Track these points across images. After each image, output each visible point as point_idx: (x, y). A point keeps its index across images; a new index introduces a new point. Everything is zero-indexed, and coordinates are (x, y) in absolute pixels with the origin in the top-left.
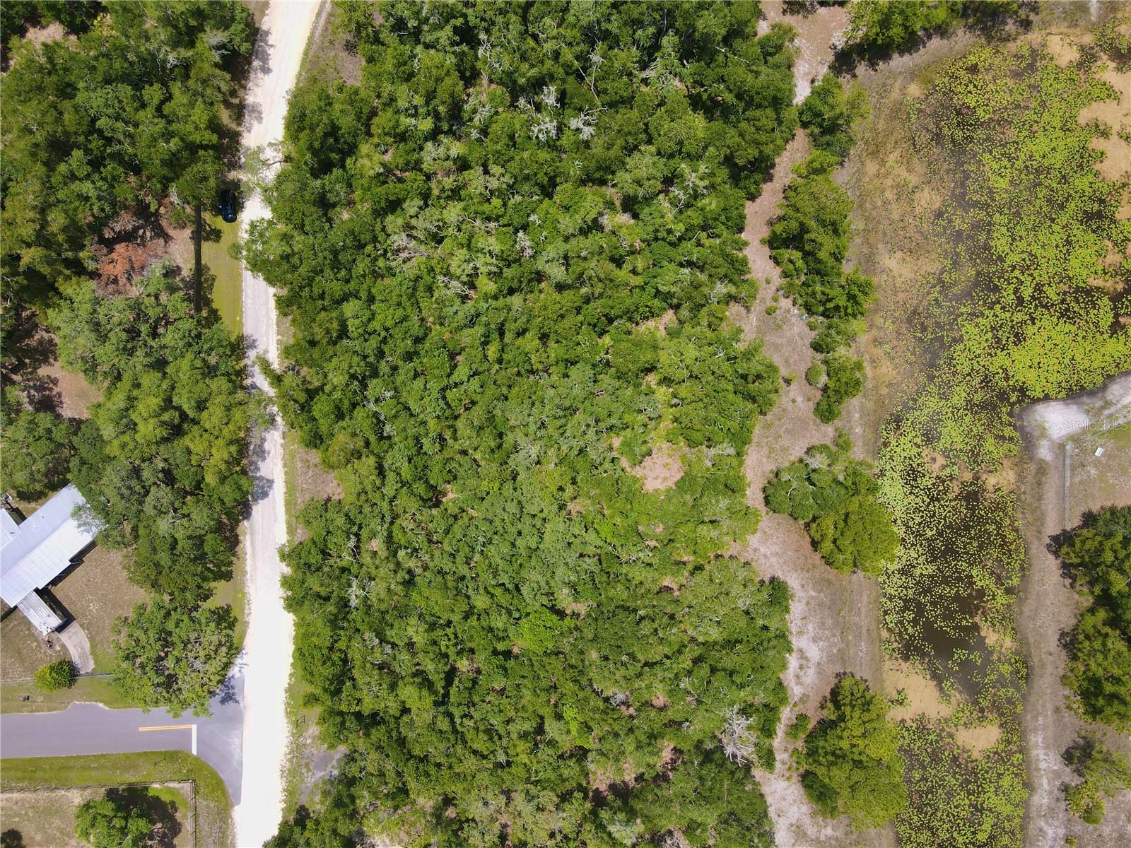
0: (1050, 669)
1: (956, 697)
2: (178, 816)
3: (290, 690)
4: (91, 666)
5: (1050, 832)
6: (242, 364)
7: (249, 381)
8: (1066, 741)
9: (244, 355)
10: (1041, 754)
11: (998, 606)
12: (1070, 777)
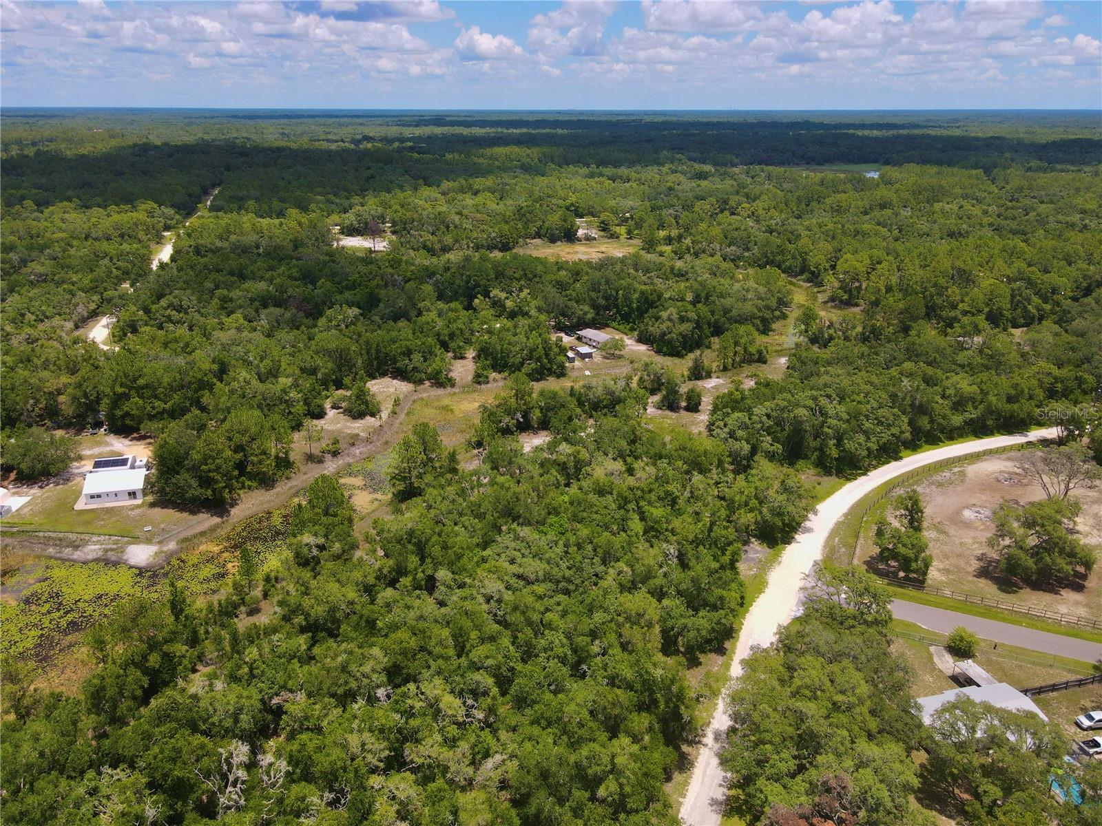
0: (289, 485)
1: (346, 494)
2: (865, 567)
3: (761, 591)
4: (932, 649)
5: (358, 451)
6: (733, 792)
7: (729, 775)
8: (314, 465)
9: (728, 799)
10: (331, 469)
11: (283, 511)
12: (328, 456)
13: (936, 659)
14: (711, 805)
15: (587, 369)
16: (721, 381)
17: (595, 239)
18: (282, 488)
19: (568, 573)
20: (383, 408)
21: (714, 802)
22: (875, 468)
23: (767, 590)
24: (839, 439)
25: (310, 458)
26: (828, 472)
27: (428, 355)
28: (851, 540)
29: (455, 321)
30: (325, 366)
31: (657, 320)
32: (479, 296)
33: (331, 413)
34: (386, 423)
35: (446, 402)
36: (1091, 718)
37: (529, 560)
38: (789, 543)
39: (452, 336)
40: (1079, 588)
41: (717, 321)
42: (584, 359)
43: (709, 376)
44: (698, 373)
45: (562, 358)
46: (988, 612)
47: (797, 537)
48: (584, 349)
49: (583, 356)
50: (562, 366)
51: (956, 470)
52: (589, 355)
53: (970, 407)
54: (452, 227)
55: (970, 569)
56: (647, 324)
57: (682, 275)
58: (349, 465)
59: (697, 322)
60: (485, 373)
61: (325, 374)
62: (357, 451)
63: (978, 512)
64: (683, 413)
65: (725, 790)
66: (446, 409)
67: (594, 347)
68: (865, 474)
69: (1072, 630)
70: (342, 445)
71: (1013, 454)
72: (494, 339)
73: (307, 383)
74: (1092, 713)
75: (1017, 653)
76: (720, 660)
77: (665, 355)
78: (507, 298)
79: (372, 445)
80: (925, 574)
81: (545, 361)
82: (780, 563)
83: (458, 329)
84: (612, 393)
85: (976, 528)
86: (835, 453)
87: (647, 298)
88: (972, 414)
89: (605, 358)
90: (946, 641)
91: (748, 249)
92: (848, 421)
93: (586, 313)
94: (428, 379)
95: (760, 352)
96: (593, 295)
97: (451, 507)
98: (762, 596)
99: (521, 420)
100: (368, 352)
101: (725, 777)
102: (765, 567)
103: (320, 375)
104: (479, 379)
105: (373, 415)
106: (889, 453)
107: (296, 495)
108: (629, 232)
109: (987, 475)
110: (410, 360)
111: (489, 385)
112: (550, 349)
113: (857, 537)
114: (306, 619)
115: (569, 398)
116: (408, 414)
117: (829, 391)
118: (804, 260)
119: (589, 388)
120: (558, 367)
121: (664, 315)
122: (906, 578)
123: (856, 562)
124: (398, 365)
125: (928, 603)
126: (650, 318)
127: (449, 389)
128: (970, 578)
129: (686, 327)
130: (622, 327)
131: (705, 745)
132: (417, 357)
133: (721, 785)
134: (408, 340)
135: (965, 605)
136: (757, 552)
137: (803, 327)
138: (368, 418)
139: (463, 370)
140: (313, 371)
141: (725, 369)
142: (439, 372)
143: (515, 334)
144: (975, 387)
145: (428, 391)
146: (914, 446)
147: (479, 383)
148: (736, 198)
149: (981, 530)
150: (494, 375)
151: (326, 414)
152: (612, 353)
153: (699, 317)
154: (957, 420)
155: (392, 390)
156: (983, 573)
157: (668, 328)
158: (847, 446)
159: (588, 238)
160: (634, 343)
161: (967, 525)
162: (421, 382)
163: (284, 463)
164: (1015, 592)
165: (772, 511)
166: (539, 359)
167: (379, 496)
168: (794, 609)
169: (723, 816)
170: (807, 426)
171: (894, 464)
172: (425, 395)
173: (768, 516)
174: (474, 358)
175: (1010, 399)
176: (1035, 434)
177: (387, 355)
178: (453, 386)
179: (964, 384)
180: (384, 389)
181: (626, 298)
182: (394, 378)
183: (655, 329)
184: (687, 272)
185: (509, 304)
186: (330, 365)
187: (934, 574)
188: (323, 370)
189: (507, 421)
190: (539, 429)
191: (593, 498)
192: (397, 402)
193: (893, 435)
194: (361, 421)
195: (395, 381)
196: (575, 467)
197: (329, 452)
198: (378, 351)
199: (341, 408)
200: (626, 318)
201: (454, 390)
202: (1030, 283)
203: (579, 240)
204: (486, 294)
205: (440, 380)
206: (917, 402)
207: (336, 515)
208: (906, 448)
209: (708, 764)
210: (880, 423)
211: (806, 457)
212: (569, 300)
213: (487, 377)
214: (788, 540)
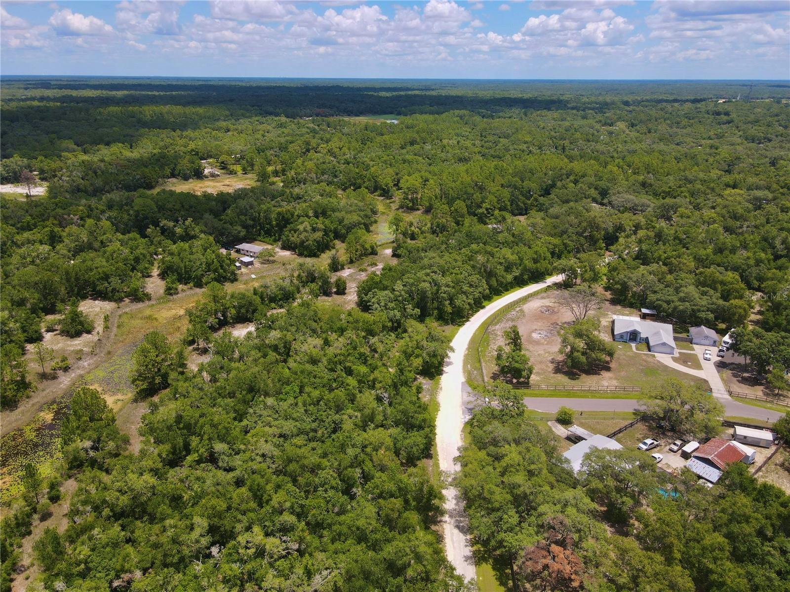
0: (31, 402)
2: (492, 380)
3: (438, 410)
4: (549, 423)
6: (475, 548)
7: (469, 537)
8: (50, 382)
9: (474, 553)
10: (66, 382)
11: (33, 425)
12: (60, 373)
13: (554, 429)
14: (466, 561)
15: (253, 273)
16: (352, 271)
17: (218, 175)
18: (25, 408)
19: (314, 425)
20: (96, 325)
21: (467, 558)
22: (472, 315)
23: (441, 409)
24: (451, 299)
25: (44, 376)
26: (446, 323)
27: (123, 277)
28: (478, 365)
29: (137, 247)
30: (33, 297)
31: (295, 233)
32: (151, 226)
33: (48, 336)
34: (104, 337)
35: (148, 312)
36: (645, 444)
37: (281, 422)
38: (441, 374)
39: (137, 260)
40: (608, 369)
41: (336, 229)
42: (247, 266)
43: (343, 268)
44: (336, 266)
45: (232, 267)
46: (569, 394)
47: (444, 369)
48: (246, 259)
49: (247, 264)
50: (233, 273)
51: (518, 309)
52: (251, 263)
53: (514, 269)
54: (99, 172)
55: (550, 370)
56: (288, 236)
57: (300, 198)
58: (82, 376)
59: (325, 231)
60: (174, 286)
61: (33, 304)
62: (85, 363)
63: (540, 334)
64: (335, 296)
65: (470, 548)
66: (150, 318)
67: (251, 256)
68: (468, 320)
69: (614, 395)
70: (70, 361)
71: (544, 295)
72: (176, 259)
73: (22, 314)
74: (646, 441)
75: (593, 415)
76: (431, 462)
77: (306, 256)
78: (175, 226)
79: (97, 357)
80: (529, 378)
81: (221, 271)
82: (441, 389)
83: (141, 254)
84: (282, 289)
85: (543, 344)
86: (449, 309)
87: (283, 217)
88: (517, 273)
89: (262, 263)
90: (555, 418)
91: (336, 176)
92: (453, 287)
93: (239, 232)
94: (127, 297)
95: (372, 248)
96: (243, 218)
97: (201, 394)
98: (439, 413)
99: (222, 318)
100: (68, 280)
101: (466, 540)
102: (434, 392)
103: (29, 306)
104: (170, 291)
105: (89, 332)
106: (478, 305)
107: (41, 409)
108: (244, 169)
109: (535, 310)
110: (109, 283)
111: (179, 295)
112: (223, 261)
113: (480, 361)
114: (112, 510)
115: (255, 297)
116: (119, 327)
117: (435, 269)
118: (376, 182)
119: (266, 287)
120: (231, 275)
121: (301, 227)
122: (518, 383)
123: (486, 379)
124: (98, 288)
125: (536, 396)
126: (290, 231)
127: (147, 302)
128: (552, 375)
129: (319, 235)
130: (267, 240)
131: (446, 522)
132: (115, 282)
133: (466, 546)
134: (103, 266)
135: (556, 392)
136: (425, 384)
137: (394, 227)
138: (85, 335)
139: (155, 285)
140: (21, 303)
141: (351, 262)
142: (136, 290)
143: (192, 253)
144: (515, 255)
145: (128, 306)
146: (489, 298)
147: (171, 294)
148: (315, 140)
149: (546, 344)
150: (180, 287)
151: (43, 337)
152: (267, 259)
153: (326, 227)
154: (509, 278)
155: (98, 309)
156: (557, 370)
157: (305, 237)
158: (457, 304)
159: (213, 175)
160: (279, 250)
161: (537, 343)
162: (121, 300)
163: (23, 385)
164: (578, 378)
165: (429, 355)
166: (215, 271)
167: (120, 397)
168: (463, 417)
169: (476, 565)
170: (429, 294)
171: (482, 311)
172: (127, 310)
173: (427, 359)
174: (159, 275)
175: (535, 261)
176: (551, 280)
177: (86, 281)
178: (150, 299)
179: (509, 254)
180: (90, 308)
181: (266, 218)
182: (95, 299)
183: (294, 238)
184: (303, 196)
185: (178, 230)
186: (36, 296)
187: (534, 378)
188: (32, 301)
189: (212, 320)
190: (234, 323)
191: (309, 367)
192: (106, 319)
193: (480, 293)
194: (79, 339)
195: (97, 302)
196: (285, 347)
197: (60, 368)
198: (77, 279)
199: (56, 330)
200: (268, 233)
201: (151, 302)
202: (515, 187)
203: (206, 177)
204: (156, 224)
205: (138, 296)
206: (488, 269)
207: (101, 419)
208: (485, 300)
209: (452, 534)
210: (471, 286)
211: (429, 315)
212: (224, 223)
213: (176, 289)
214: (440, 373)
